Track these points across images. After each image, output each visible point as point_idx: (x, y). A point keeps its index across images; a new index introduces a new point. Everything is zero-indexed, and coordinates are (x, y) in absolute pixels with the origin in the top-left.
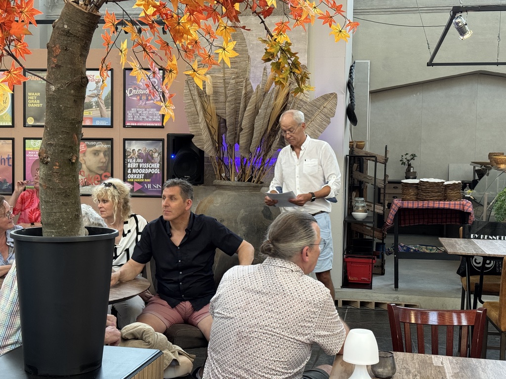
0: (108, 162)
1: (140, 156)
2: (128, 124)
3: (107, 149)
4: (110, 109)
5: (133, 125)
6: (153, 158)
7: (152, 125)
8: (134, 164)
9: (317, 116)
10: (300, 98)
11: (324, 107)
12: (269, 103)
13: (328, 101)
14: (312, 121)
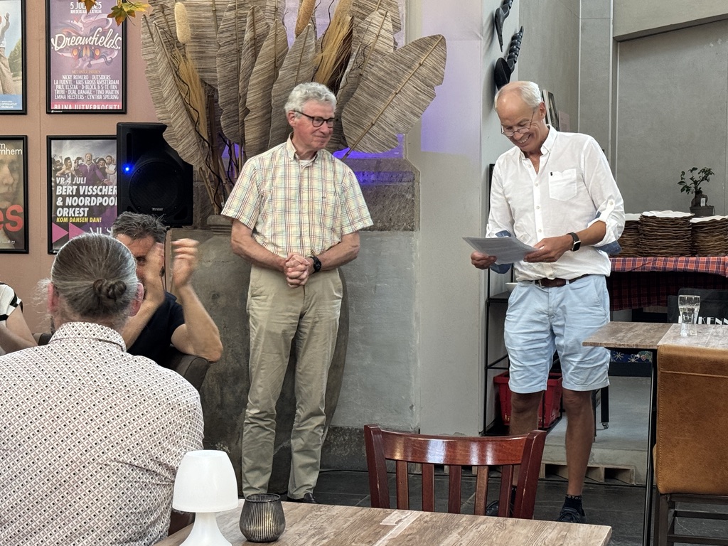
0: (18, 184)
1: (80, 171)
2: (56, 107)
3: (15, 159)
4: (20, 78)
5: (66, 108)
6: (105, 175)
7: (104, 107)
8: (69, 187)
9: (407, 84)
10: (376, 47)
11: (421, 65)
12: (301, 56)
13: (428, 51)
14: (396, 94)
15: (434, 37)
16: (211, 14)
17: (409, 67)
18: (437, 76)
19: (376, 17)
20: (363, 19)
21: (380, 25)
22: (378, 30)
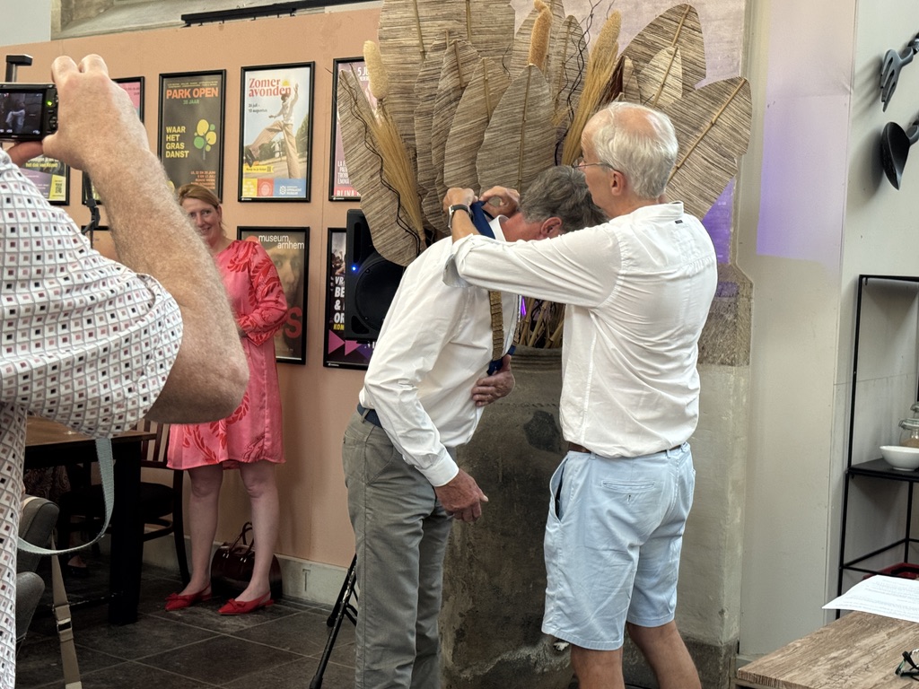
2: (338, 194)
3: (297, 253)
5: (349, 194)
9: (693, 153)
10: (660, 102)
11: (713, 125)
12: (524, 112)
13: (723, 103)
14: (678, 168)
15: (732, 82)
16: (418, 57)
17: (696, 129)
18: (738, 141)
19: (662, 59)
20: (647, 62)
21: (666, 69)
22: (663, 76)
